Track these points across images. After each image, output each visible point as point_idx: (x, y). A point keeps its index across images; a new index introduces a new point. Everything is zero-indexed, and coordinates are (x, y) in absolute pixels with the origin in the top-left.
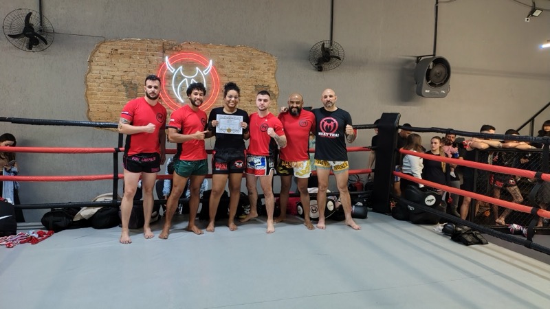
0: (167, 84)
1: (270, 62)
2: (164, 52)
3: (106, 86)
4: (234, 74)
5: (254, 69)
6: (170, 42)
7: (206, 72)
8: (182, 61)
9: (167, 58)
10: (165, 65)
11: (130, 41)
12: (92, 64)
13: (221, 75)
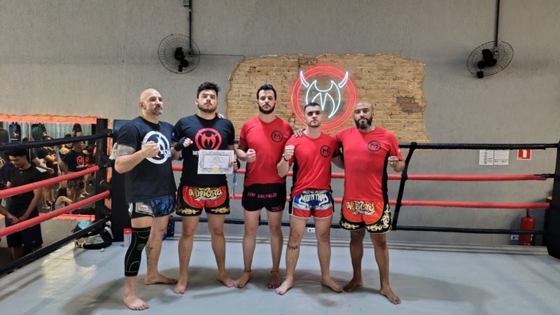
0: (301, 99)
1: (416, 70)
2: (299, 67)
3: (243, 104)
4: (373, 86)
5: (395, 79)
6: (305, 56)
7: (341, 85)
8: (317, 75)
9: (301, 72)
10: (300, 80)
11: (267, 57)
12: (232, 82)
13: (358, 88)
